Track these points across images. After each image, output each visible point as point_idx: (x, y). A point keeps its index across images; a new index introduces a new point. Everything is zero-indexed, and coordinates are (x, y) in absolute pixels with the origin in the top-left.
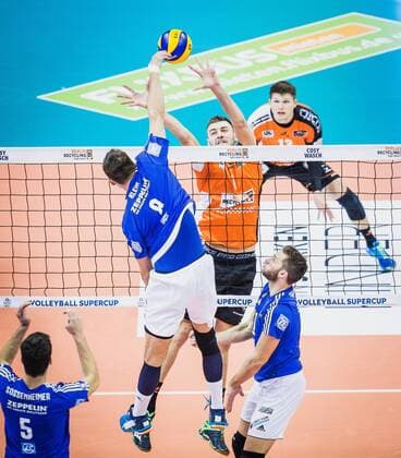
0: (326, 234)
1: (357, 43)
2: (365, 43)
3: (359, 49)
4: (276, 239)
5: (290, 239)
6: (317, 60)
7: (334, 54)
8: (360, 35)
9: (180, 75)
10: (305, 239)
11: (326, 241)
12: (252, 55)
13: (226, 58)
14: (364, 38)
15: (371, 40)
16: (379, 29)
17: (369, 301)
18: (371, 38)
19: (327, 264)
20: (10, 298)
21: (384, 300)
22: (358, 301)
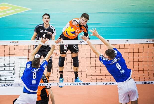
21: (12, 85)
22: (5, 85)
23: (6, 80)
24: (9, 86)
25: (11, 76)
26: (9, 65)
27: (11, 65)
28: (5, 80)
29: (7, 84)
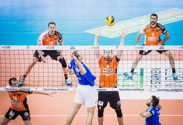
0: (166, 70)
1: (175, 16)
2: (178, 17)
3: (176, 18)
4: (152, 72)
5: (156, 72)
6: (164, 21)
7: (169, 20)
8: (177, 14)
9: (125, 25)
10: (160, 72)
11: (166, 73)
12: (145, 20)
13: (138, 21)
14: (178, 15)
15: (180, 16)
16: (181, 13)
17: (177, 90)
18: (180, 15)
19: (166, 79)
20: (75, 88)
21: (182, 90)
22: (174, 90)
23: (176, 84)
24: (178, 91)
25: (181, 81)
26: (178, 70)
27: (180, 70)
28: (174, 84)
29: (177, 88)
